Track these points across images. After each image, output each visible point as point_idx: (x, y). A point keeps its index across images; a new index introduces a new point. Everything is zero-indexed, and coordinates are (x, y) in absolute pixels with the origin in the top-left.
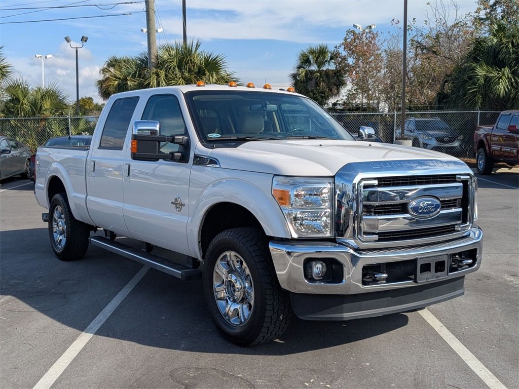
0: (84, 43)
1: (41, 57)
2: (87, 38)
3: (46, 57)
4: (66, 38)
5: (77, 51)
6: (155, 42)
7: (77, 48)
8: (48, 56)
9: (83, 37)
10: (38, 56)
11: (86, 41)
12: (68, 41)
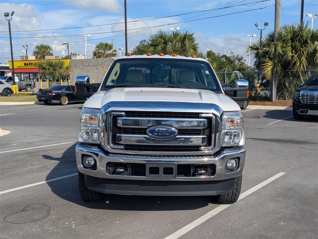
0: (266, 26)
1: (250, 36)
2: (268, 23)
3: (253, 36)
4: (255, 24)
5: (261, 32)
6: (279, 25)
7: (261, 30)
8: (254, 36)
9: (265, 23)
10: (248, 36)
11: (267, 25)
12: (257, 26)
